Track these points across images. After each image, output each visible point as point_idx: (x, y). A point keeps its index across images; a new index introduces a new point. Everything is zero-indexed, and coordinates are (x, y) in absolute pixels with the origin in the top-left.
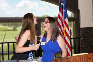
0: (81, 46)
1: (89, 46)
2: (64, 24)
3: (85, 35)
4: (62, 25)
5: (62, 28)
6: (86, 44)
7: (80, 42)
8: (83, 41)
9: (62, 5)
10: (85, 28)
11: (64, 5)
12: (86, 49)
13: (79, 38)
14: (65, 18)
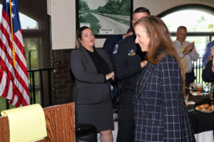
0: (53, 84)
1: (69, 84)
2: (14, 43)
3: (60, 63)
4: (9, 45)
5: (9, 50)
6: (64, 80)
7: (52, 78)
8: (57, 76)
9: (9, 4)
10: (60, 50)
11: (12, 4)
12: (63, 90)
13: (49, 70)
14: (16, 31)
